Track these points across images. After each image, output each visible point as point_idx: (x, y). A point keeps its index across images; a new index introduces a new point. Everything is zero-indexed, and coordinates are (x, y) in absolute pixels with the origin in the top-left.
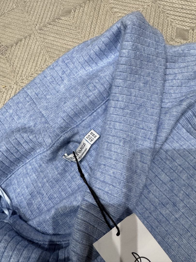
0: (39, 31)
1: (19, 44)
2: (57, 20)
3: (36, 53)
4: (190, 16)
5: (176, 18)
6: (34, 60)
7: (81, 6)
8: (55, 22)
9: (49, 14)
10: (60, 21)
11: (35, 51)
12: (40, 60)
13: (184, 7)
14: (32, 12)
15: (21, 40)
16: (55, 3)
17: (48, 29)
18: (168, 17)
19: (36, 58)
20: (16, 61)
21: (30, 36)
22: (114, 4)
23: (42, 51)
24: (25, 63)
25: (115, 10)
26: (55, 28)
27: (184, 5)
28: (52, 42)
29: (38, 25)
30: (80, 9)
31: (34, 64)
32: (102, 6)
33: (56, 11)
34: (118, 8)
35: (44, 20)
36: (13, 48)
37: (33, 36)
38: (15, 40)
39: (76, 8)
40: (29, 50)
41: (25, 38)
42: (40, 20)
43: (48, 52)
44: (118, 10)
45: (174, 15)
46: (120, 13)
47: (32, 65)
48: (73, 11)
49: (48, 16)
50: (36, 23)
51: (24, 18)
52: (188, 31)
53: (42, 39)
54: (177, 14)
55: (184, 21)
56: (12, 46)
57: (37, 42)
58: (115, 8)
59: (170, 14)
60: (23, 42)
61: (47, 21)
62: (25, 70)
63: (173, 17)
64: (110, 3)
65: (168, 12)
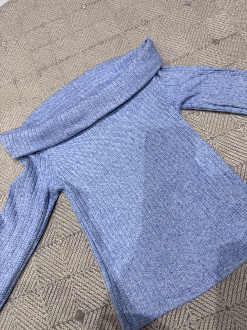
0: (82, 53)
1: (68, 60)
2: (94, 47)
3: (79, 66)
4: (174, 53)
5: (166, 53)
6: (77, 71)
7: (110, 40)
8: (93, 48)
9: (89, 43)
10: (96, 48)
11: (78, 65)
12: (81, 71)
13: (171, 47)
14: (78, 40)
15: (69, 57)
16: (93, 36)
17: (88, 52)
18: (161, 52)
19: (79, 69)
20: (65, 70)
21: (76, 56)
22: (131, 41)
23: (83, 66)
24: (71, 72)
25: (131, 45)
26: (93, 52)
27: (172, 46)
28: (90, 61)
29: (81, 49)
30: (109, 42)
31: (77, 73)
32: (123, 41)
33: (94, 41)
34: (133, 44)
35: (85, 46)
36: (64, 62)
37: (77, 55)
38: (66, 57)
39: (107, 41)
40: (74, 64)
41: (72, 56)
42: (83, 46)
43: (86, 66)
44: (133, 45)
45: (165, 52)
46: (133, 47)
47: (76, 73)
48: (105, 42)
49: (89, 44)
50: (80, 47)
51: (72, 43)
52: (171, 62)
53: (83, 58)
54: (167, 51)
55: (170, 56)
56: (63, 61)
57: (80, 60)
58: (131, 43)
59: (163, 51)
60: (71, 58)
61: (87, 46)
62: (71, 76)
63: (164, 53)
64: (129, 40)
65: (162, 49)
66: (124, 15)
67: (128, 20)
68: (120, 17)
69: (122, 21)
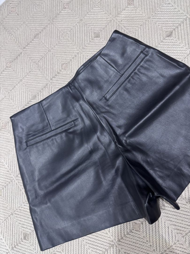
66: (45, 63)
67: (50, 67)
68: (42, 66)
69: (45, 69)
